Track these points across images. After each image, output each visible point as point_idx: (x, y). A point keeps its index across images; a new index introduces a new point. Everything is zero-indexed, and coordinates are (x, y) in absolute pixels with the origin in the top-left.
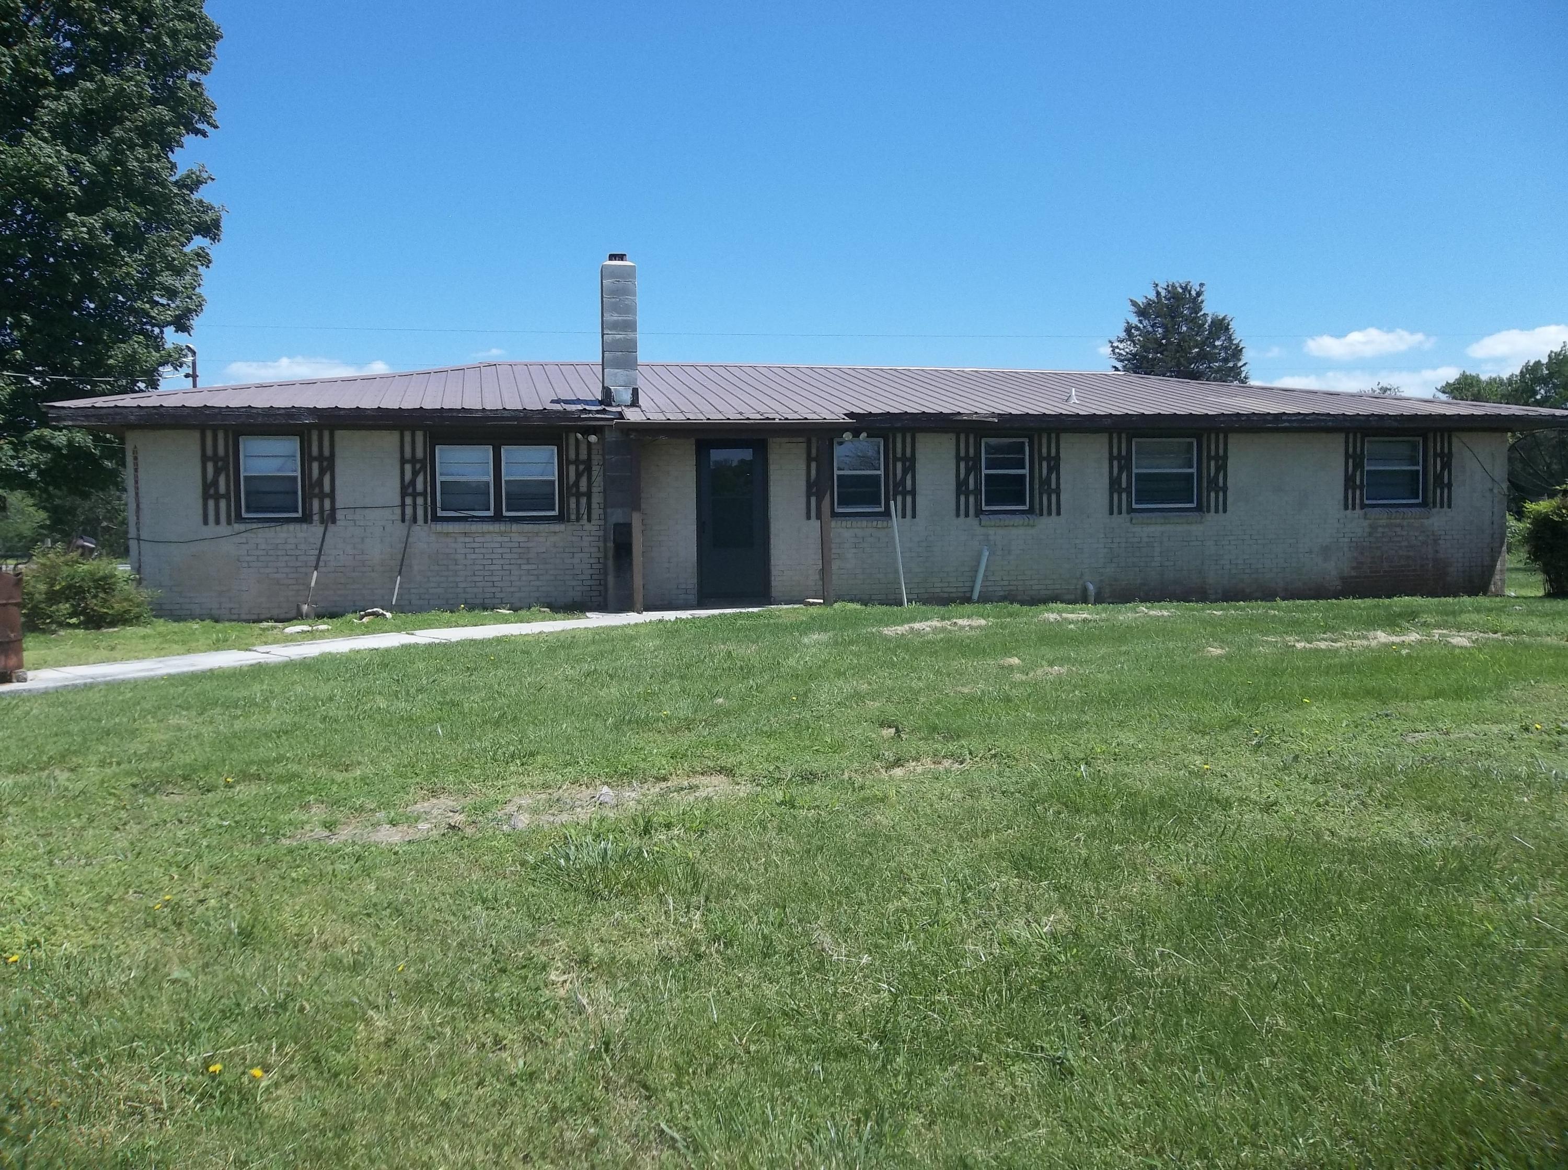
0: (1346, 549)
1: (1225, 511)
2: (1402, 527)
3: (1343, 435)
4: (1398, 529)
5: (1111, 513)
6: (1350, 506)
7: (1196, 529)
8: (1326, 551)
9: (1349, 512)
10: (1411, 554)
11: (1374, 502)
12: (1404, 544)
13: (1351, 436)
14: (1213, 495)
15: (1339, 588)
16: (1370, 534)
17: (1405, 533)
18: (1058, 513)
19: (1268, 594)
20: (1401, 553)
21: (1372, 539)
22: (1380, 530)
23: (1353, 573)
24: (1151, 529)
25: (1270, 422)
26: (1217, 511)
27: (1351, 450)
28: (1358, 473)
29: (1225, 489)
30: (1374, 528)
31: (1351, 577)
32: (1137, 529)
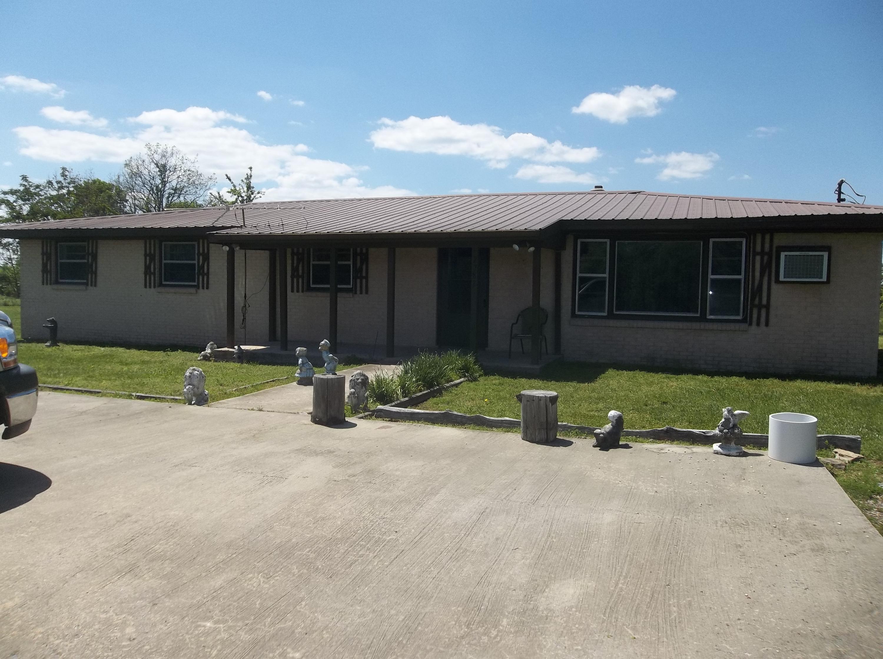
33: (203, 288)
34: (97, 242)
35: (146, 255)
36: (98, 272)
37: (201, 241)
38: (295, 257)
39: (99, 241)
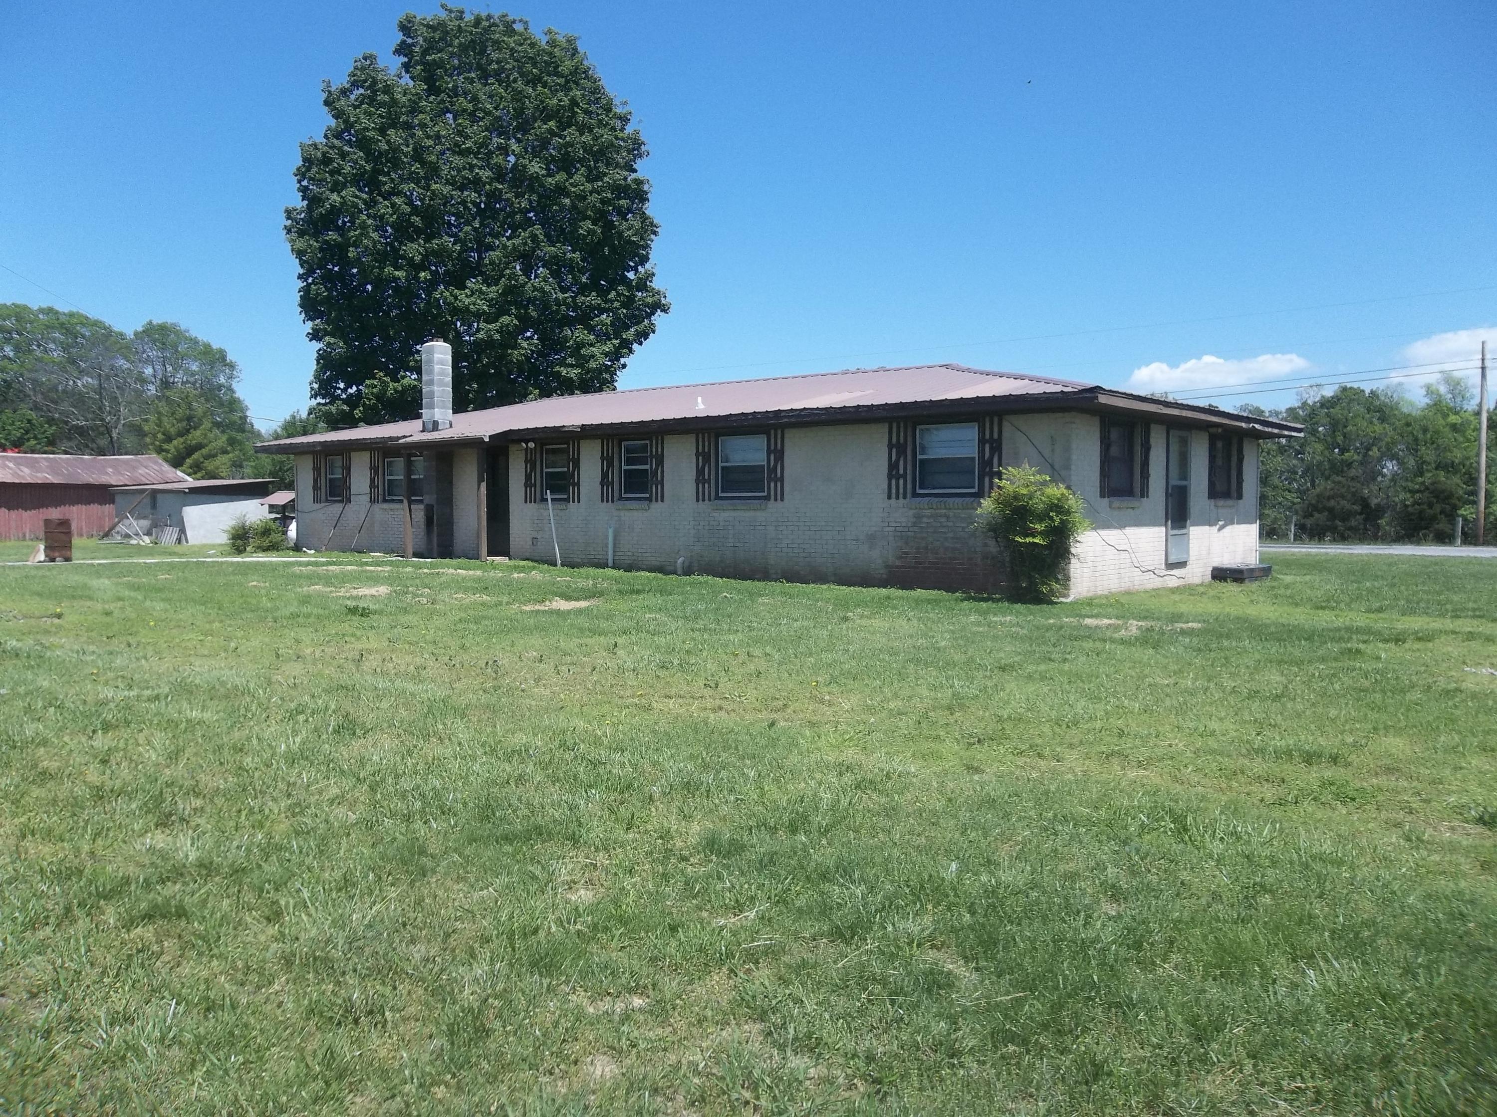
0: (891, 539)
1: (782, 499)
2: (948, 517)
3: (887, 425)
4: (943, 520)
5: (698, 500)
6: (894, 496)
7: (760, 515)
8: (871, 539)
9: (893, 501)
10: (958, 546)
11: (926, 491)
12: (951, 535)
13: (895, 425)
14: (772, 485)
15: (885, 576)
16: (914, 524)
17: (950, 524)
18: (662, 500)
19: (818, 576)
20: (947, 544)
21: (916, 529)
22: (925, 520)
23: (898, 563)
24: (726, 514)
25: (771, 419)
26: (776, 500)
27: (894, 440)
28: (901, 463)
29: (782, 479)
30: (918, 517)
31: (897, 567)
32: (716, 514)
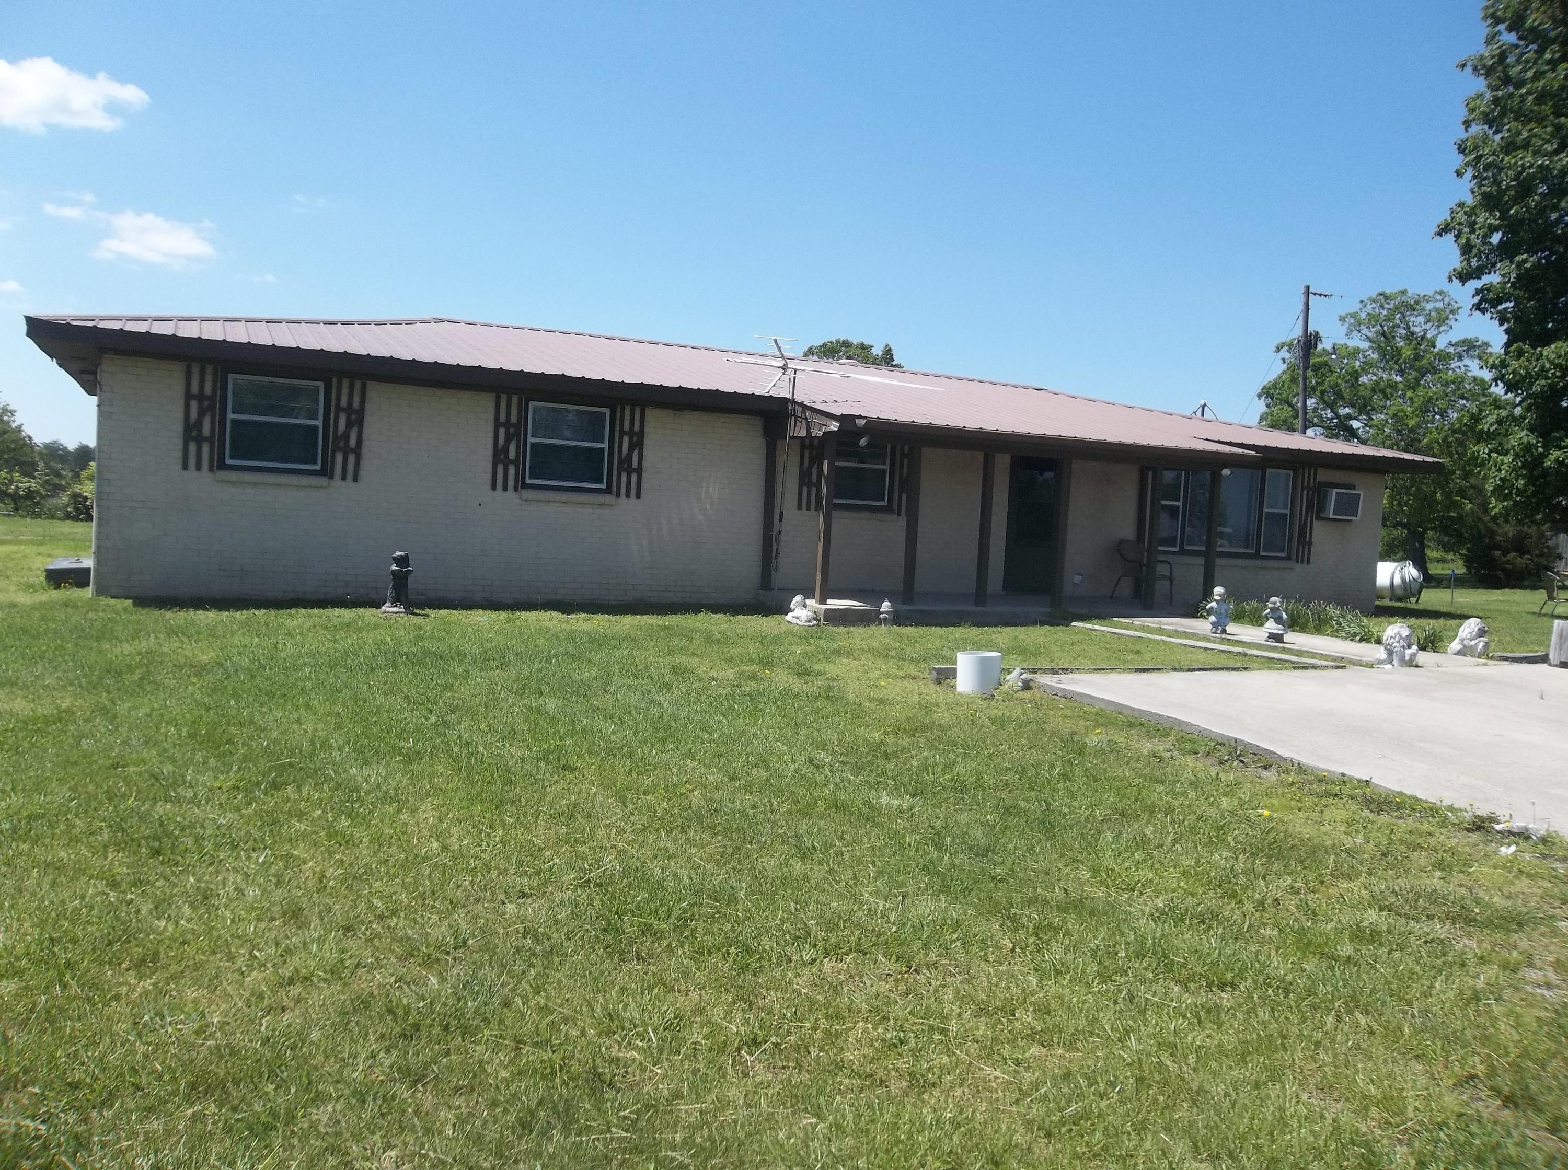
33: (628, 495)
34: (364, 387)
35: (497, 425)
36: (365, 450)
37: (628, 410)
38: (807, 454)
39: (370, 385)
